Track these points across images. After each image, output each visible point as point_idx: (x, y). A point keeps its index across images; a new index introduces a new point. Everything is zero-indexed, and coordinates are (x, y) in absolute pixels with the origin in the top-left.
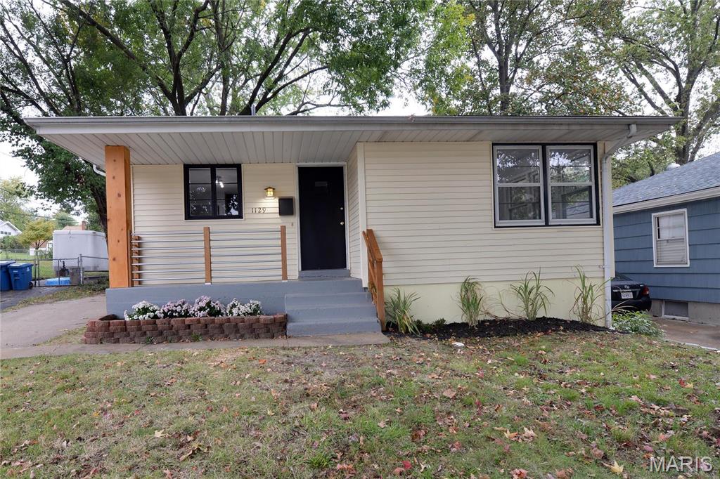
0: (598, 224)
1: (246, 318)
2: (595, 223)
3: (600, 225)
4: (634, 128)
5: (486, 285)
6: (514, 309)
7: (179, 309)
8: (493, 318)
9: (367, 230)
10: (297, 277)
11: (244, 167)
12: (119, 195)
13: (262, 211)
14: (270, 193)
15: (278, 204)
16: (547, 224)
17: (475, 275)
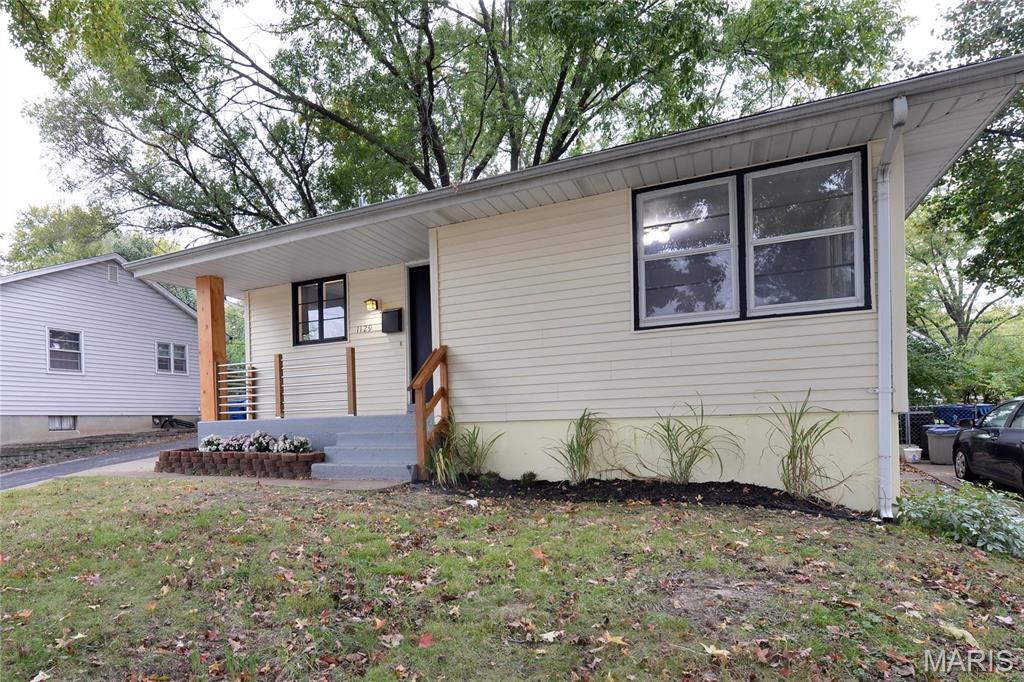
0: (868, 306)
1: (283, 454)
2: (862, 304)
3: (870, 308)
4: (901, 106)
5: (621, 423)
6: (655, 464)
7: (234, 443)
8: (630, 479)
9: (441, 347)
10: (405, 412)
11: (350, 278)
12: (207, 327)
13: (368, 329)
14: (371, 306)
15: (381, 319)
16: (743, 317)
17: (598, 408)
